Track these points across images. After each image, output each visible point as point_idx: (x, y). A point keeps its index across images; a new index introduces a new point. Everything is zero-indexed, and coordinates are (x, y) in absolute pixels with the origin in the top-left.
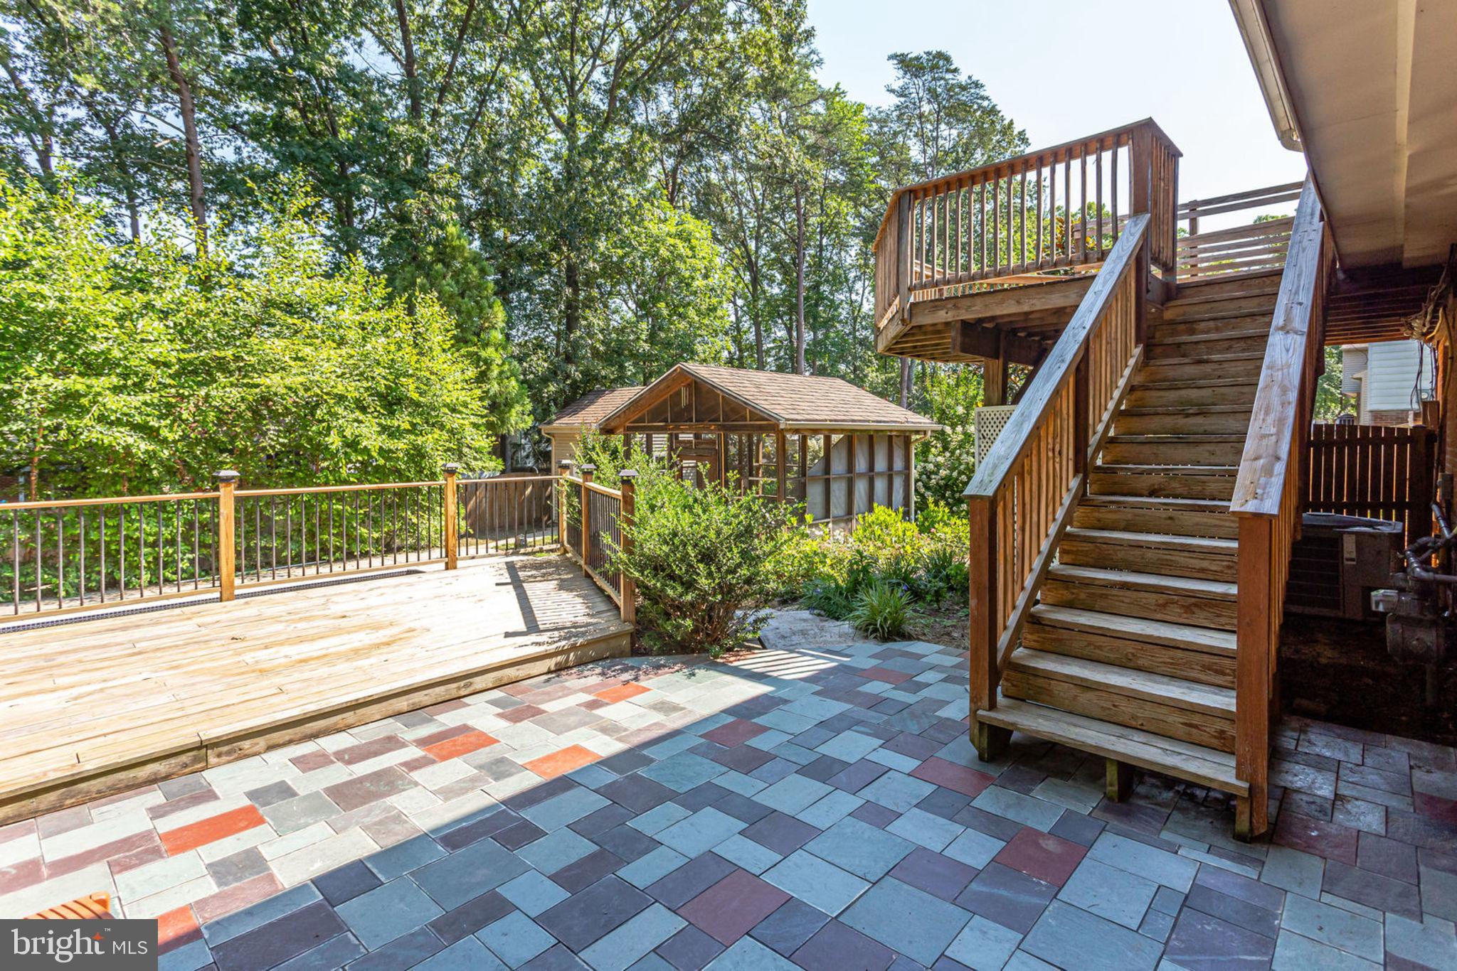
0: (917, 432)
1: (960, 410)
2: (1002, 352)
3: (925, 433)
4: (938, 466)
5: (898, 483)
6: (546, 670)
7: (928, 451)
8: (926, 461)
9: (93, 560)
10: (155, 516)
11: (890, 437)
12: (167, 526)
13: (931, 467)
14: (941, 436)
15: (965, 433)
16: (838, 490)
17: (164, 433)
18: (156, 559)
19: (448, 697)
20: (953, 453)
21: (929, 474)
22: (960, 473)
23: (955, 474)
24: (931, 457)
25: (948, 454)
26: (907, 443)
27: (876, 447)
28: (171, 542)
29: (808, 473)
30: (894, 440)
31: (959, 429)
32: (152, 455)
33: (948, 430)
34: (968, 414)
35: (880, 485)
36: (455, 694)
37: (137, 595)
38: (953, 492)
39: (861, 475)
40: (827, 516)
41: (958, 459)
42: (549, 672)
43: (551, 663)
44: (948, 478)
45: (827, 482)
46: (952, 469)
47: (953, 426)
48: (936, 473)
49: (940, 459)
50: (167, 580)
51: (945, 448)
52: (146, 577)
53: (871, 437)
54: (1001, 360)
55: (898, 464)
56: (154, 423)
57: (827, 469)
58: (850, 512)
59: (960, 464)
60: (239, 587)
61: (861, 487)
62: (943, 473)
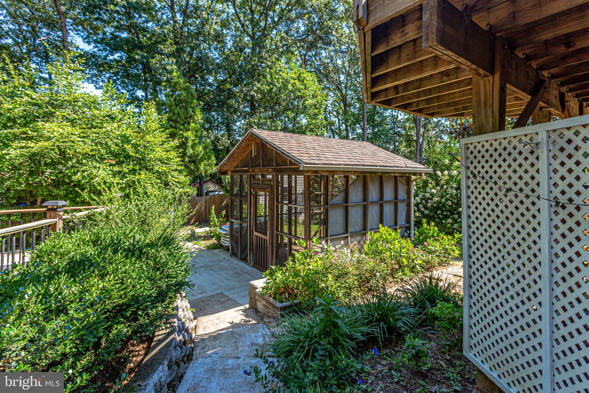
0: (415, 174)
1: (447, 162)
2: (498, 64)
3: (420, 174)
4: (432, 195)
5: (402, 208)
7: (427, 186)
8: (425, 192)
11: (396, 177)
13: (428, 195)
14: (434, 176)
15: (450, 175)
16: (355, 214)
20: (442, 187)
21: (427, 200)
22: (447, 200)
23: (443, 200)
24: (428, 189)
25: (439, 188)
26: (408, 181)
27: (385, 185)
29: (329, 203)
30: (399, 178)
31: (446, 172)
33: (439, 173)
34: (451, 164)
35: (388, 209)
38: (442, 211)
39: (373, 203)
40: (347, 231)
41: (445, 191)
44: (440, 202)
45: (346, 209)
46: (442, 197)
47: (442, 171)
48: (432, 199)
49: (433, 191)
51: (437, 184)
53: (381, 177)
54: (497, 76)
55: (402, 195)
57: (346, 199)
58: (365, 228)
59: (447, 194)
61: (373, 211)
62: (436, 199)
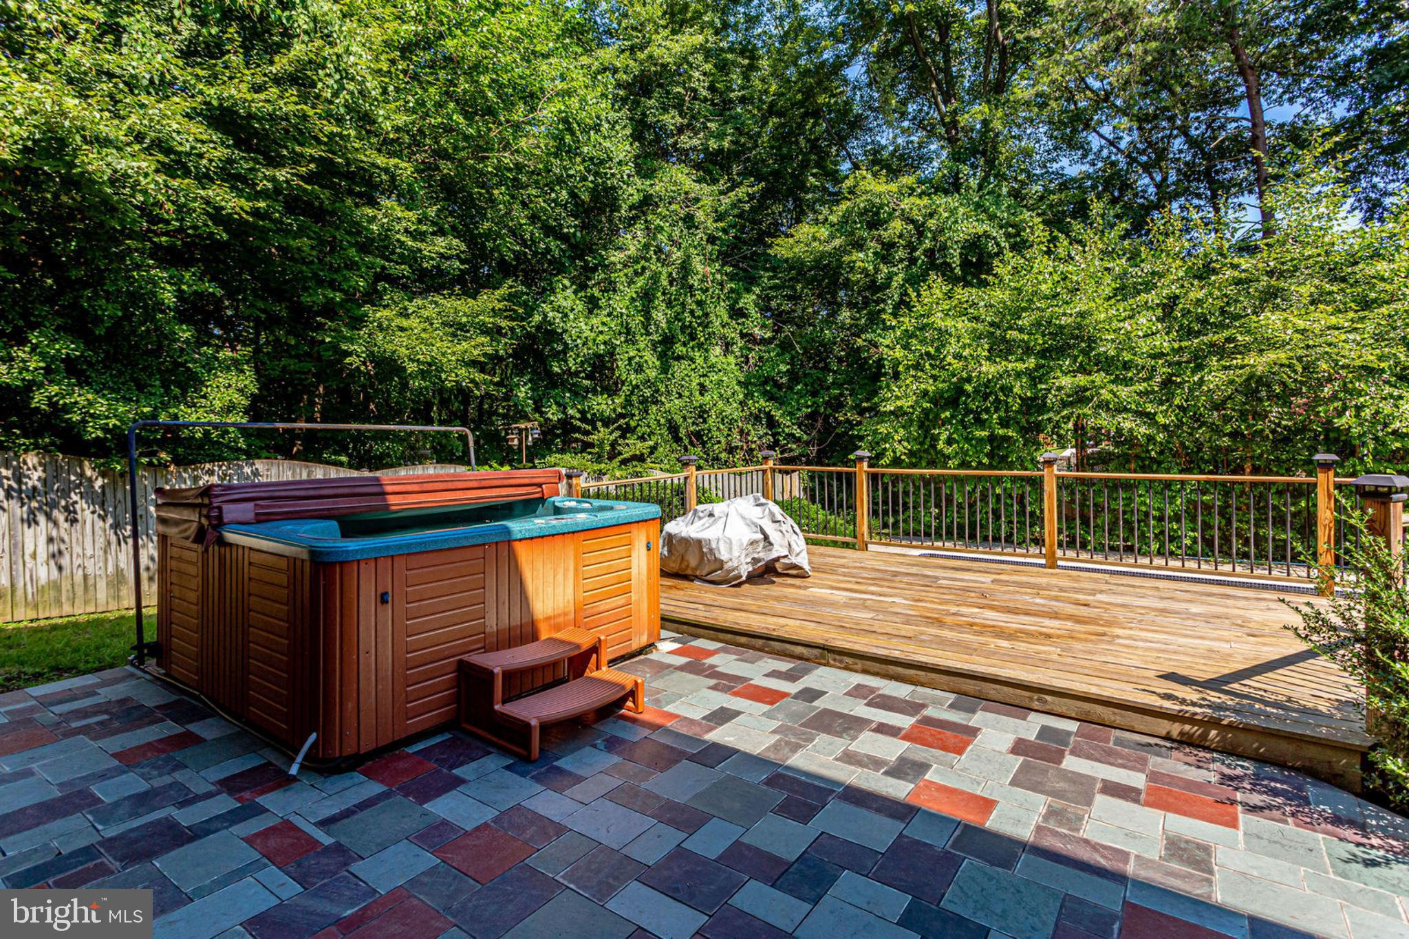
6: (1163, 733)
9: (1114, 525)
10: (1161, 493)
12: (1171, 503)
17: (1161, 419)
18: (1162, 532)
19: (1017, 702)
28: (1177, 518)
32: (1150, 438)
36: (1026, 703)
37: (1146, 561)
42: (1167, 738)
43: (1175, 729)
50: (1172, 553)
52: (1155, 546)
56: (1150, 408)
60: (1061, 559)
